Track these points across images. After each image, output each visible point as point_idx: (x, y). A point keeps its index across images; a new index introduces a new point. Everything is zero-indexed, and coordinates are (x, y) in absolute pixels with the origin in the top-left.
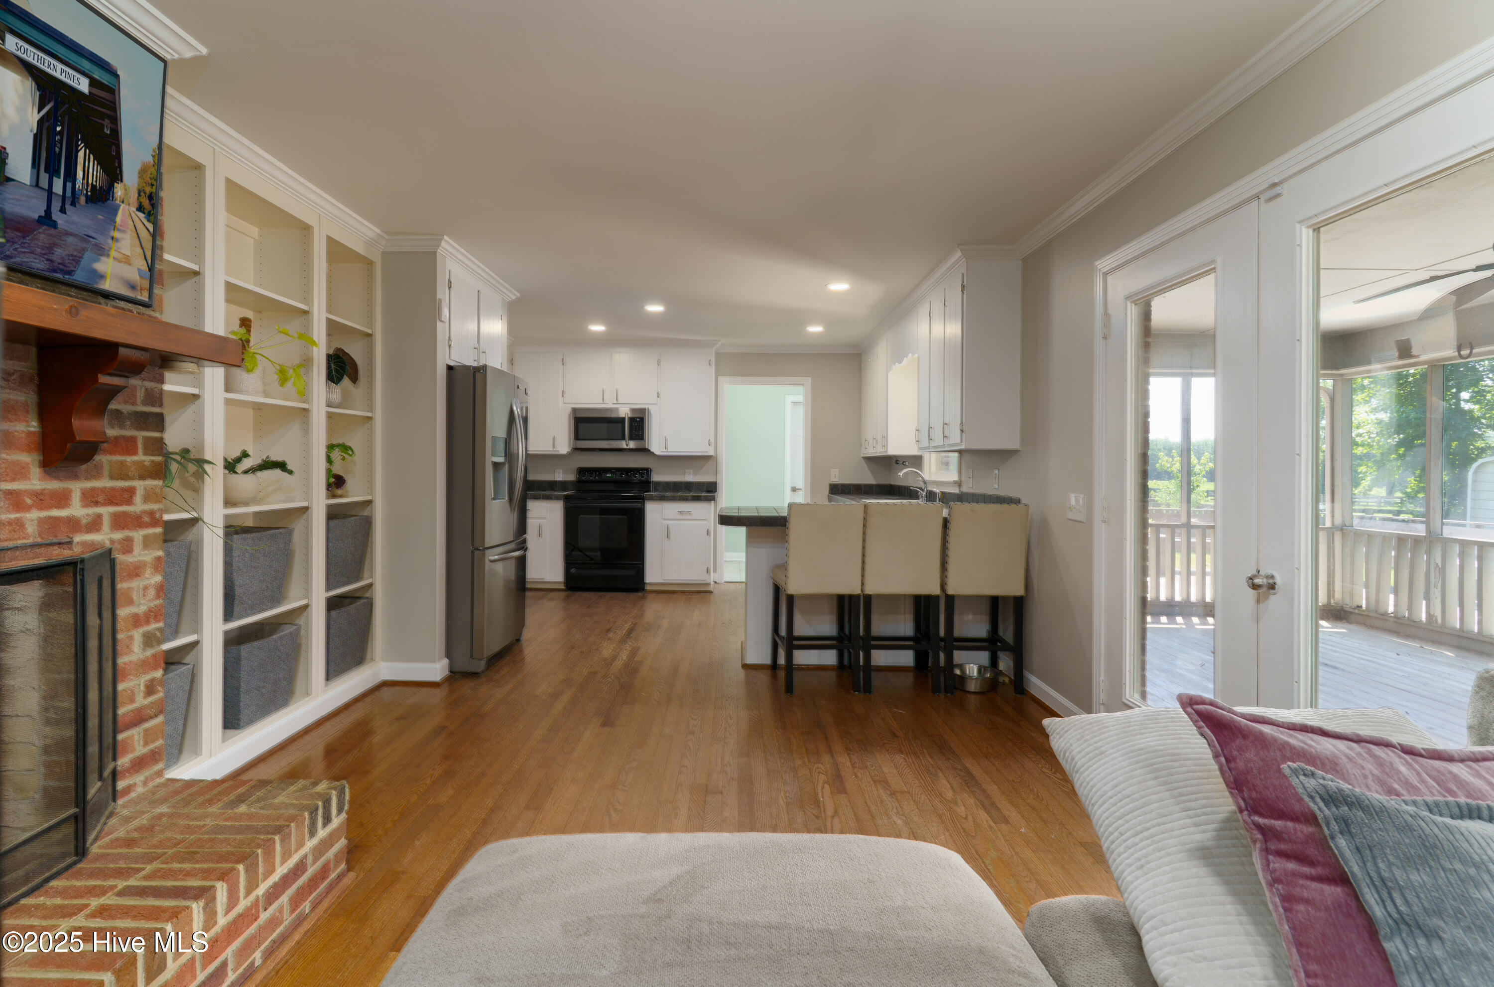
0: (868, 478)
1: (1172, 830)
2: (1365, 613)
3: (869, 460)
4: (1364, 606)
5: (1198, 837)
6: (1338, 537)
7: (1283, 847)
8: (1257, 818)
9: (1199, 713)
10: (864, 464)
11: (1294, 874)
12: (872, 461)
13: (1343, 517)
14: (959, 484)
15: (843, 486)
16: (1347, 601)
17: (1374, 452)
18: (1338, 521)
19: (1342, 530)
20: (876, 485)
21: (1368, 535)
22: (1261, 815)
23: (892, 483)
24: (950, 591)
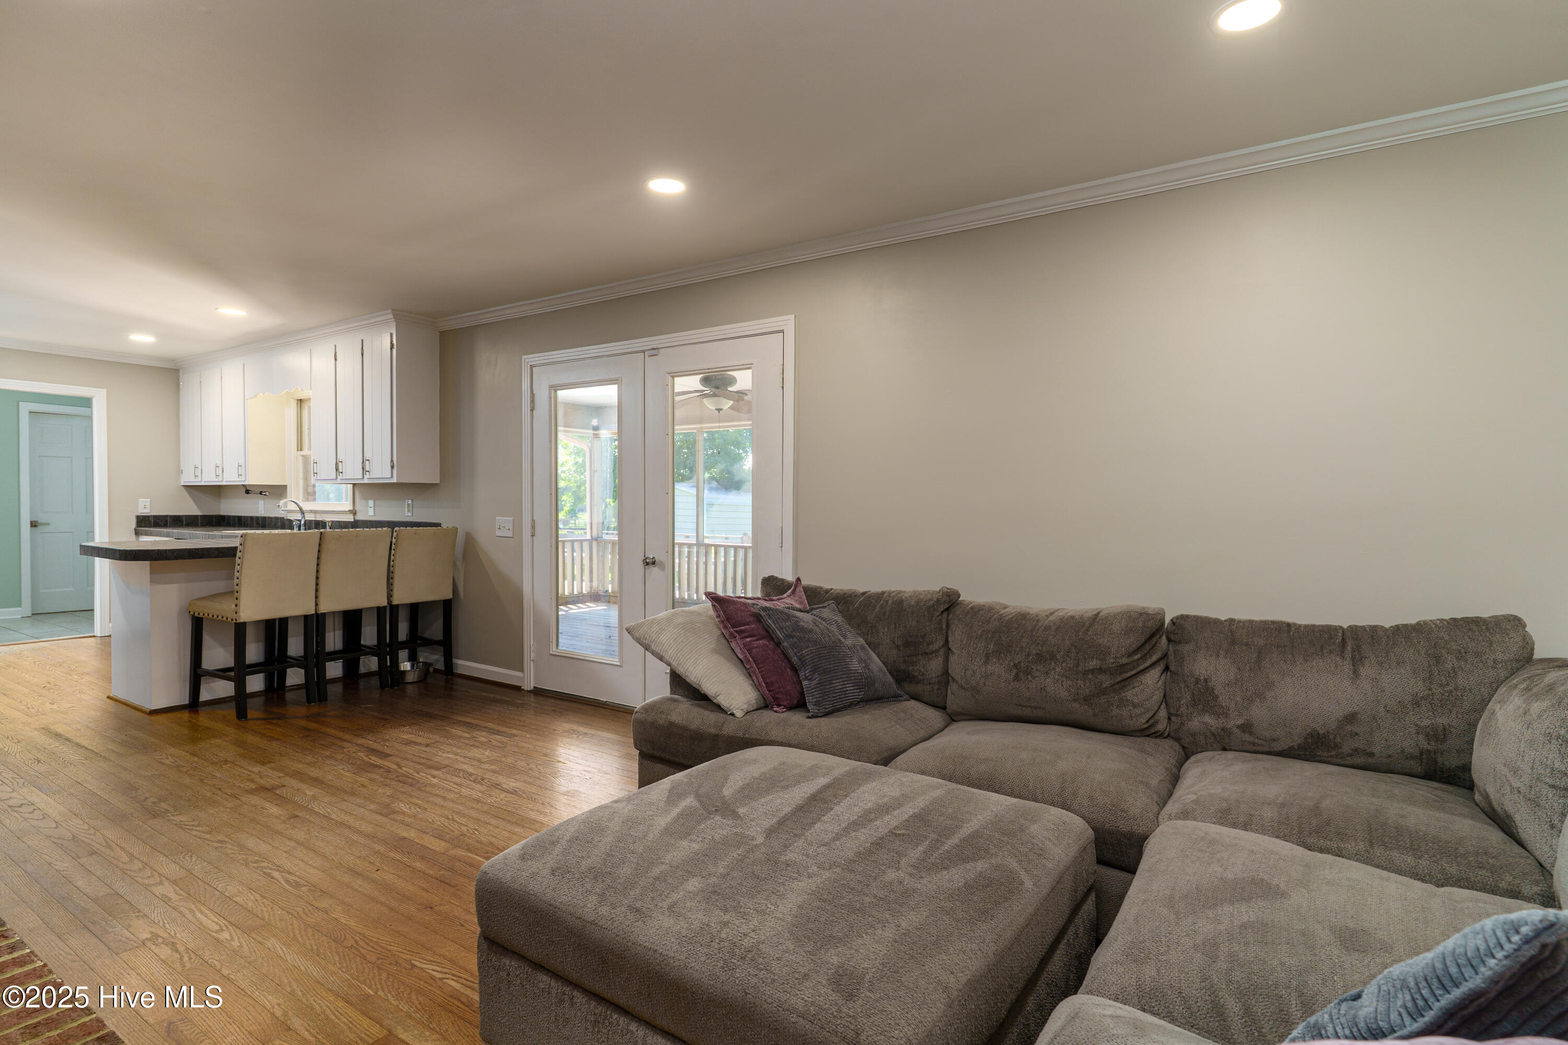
0: (190, 508)
1: (702, 647)
2: (612, 594)
3: (190, 488)
4: (610, 590)
5: (711, 647)
6: (594, 544)
7: (745, 634)
8: (735, 629)
9: (712, 598)
10: (185, 493)
11: (750, 641)
12: (193, 489)
13: (598, 531)
14: (354, 512)
15: (156, 517)
16: (601, 588)
17: (571, 485)
18: (595, 534)
19: (597, 540)
20: (201, 516)
21: (613, 543)
22: (736, 627)
23: (222, 513)
24: (395, 602)
